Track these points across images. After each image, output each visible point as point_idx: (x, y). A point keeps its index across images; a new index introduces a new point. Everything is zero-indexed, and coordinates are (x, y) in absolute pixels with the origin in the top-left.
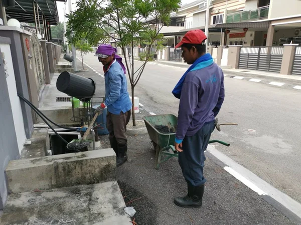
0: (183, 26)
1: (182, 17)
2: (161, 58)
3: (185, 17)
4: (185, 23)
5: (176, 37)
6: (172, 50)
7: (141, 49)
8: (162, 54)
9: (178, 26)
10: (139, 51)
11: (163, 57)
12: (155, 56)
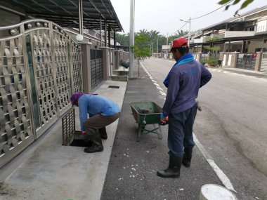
0: (253, 30)
1: (252, 21)
2: (226, 64)
3: (256, 21)
4: (255, 27)
5: (245, 42)
6: (241, 56)
7: (203, 55)
8: (227, 60)
9: (246, 30)
10: (201, 57)
11: (229, 63)
12: (220, 62)
